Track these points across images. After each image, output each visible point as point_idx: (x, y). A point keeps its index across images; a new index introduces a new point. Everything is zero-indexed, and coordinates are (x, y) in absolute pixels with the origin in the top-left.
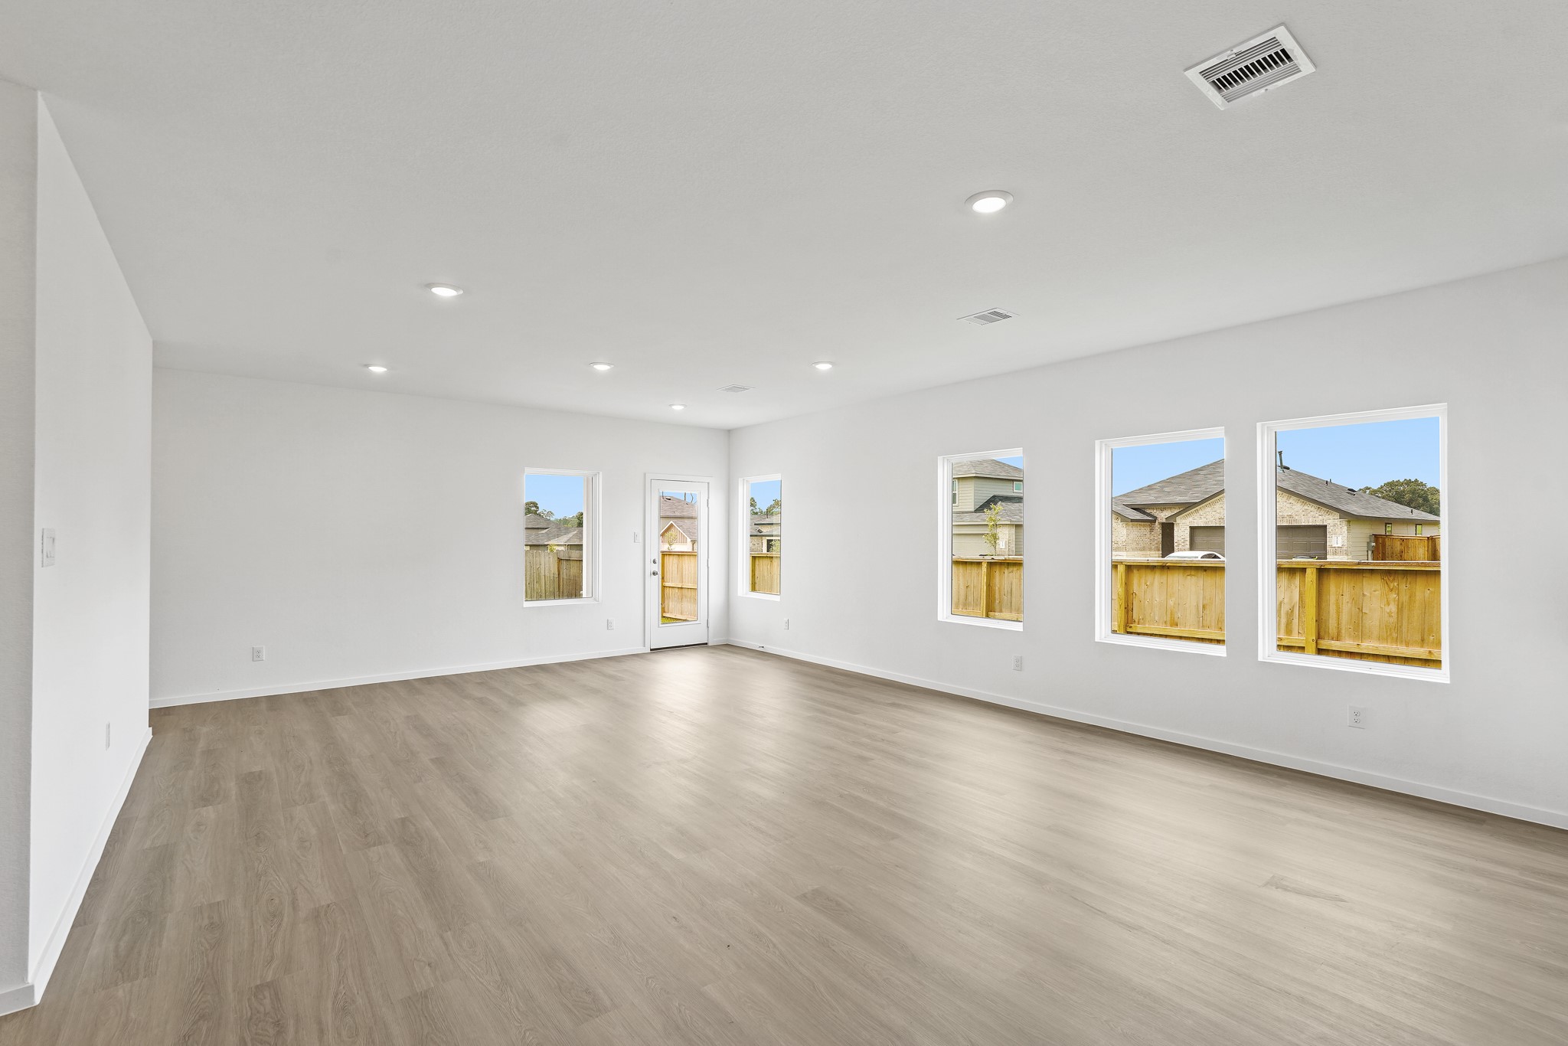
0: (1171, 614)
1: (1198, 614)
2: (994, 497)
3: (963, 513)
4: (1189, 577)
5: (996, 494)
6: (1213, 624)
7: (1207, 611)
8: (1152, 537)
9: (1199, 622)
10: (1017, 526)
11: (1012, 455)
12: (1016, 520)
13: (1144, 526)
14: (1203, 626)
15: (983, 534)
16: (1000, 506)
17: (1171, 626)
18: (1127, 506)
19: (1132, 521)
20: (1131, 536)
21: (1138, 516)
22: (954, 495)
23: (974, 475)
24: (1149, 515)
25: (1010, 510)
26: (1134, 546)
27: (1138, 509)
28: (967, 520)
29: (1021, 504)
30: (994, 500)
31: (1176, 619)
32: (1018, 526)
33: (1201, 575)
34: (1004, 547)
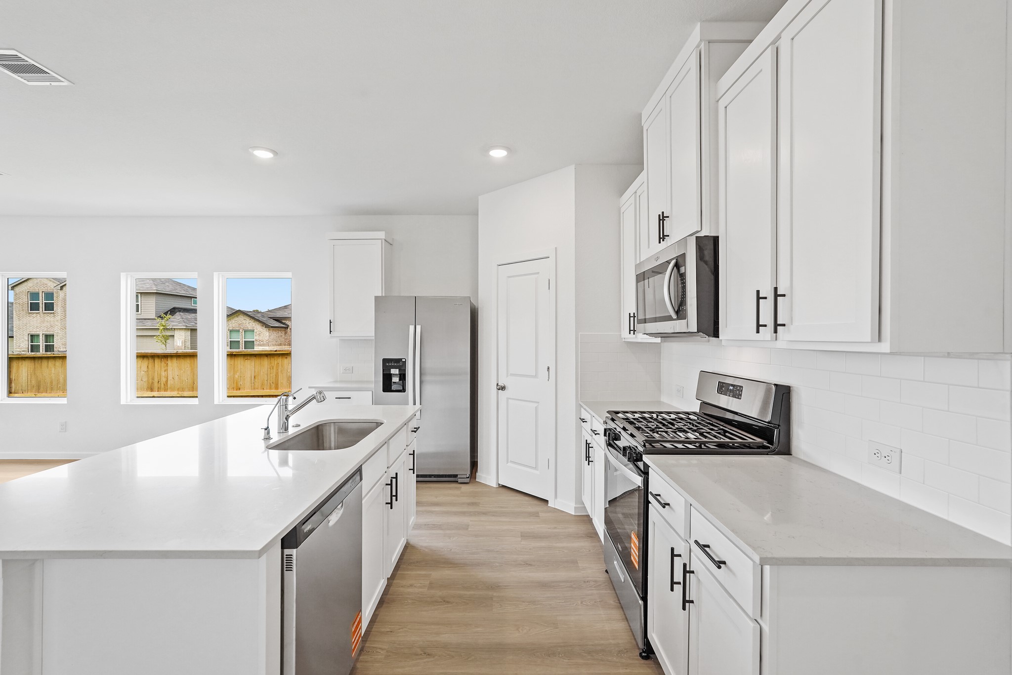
0: (237, 383)
1: (252, 382)
2: (174, 308)
3: (145, 319)
4: (246, 360)
5: (177, 306)
6: (259, 387)
7: (256, 380)
8: (286, 337)
9: (252, 386)
10: (192, 330)
11: (188, 278)
12: (191, 325)
13: (281, 331)
14: (254, 388)
15: (154, 336)
16: (178, 316)
17: (236, 390)
18: (270, 318)
19: (272, 327)
20: (272, 337)
21: (277, 324)
22: (138, 305)
23: (155, 291)
24: (284, 324)
25: (187, 319)
26: (274, 343)
27: (278, 320)
28: (149, 325)
29: (196, 314)
30: (173, 311)
31: (239, 386)
32: (194, 331)
33: (253, 359)
34: (181, 345)
